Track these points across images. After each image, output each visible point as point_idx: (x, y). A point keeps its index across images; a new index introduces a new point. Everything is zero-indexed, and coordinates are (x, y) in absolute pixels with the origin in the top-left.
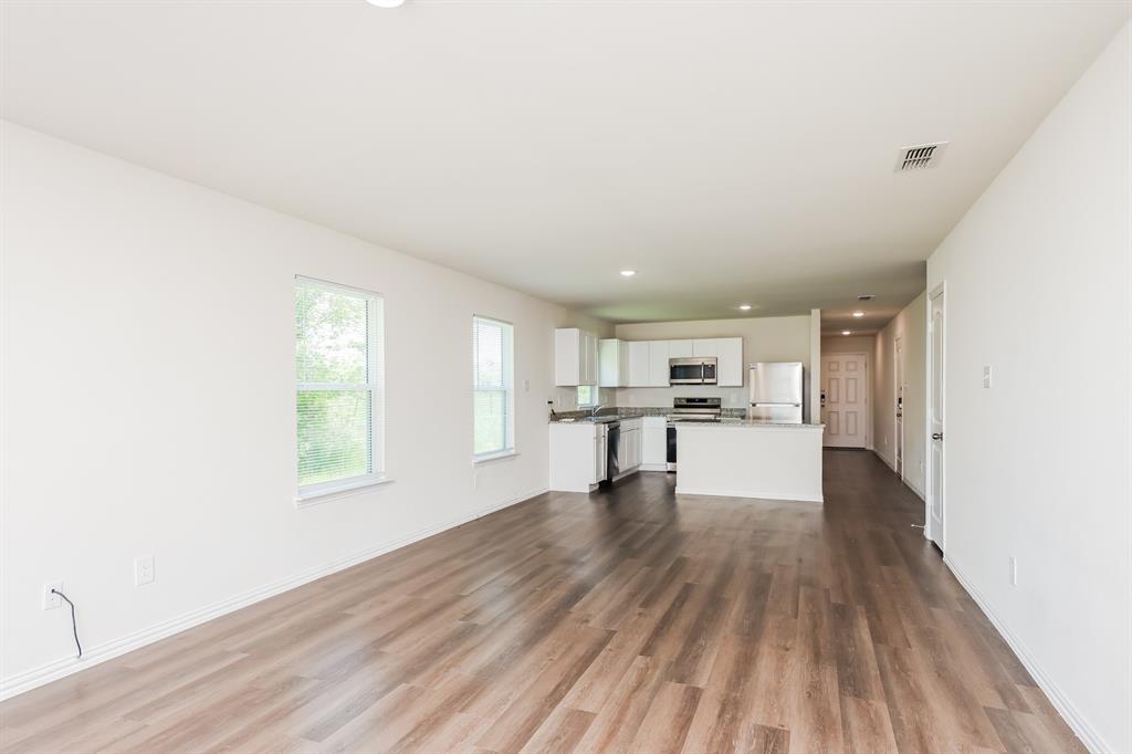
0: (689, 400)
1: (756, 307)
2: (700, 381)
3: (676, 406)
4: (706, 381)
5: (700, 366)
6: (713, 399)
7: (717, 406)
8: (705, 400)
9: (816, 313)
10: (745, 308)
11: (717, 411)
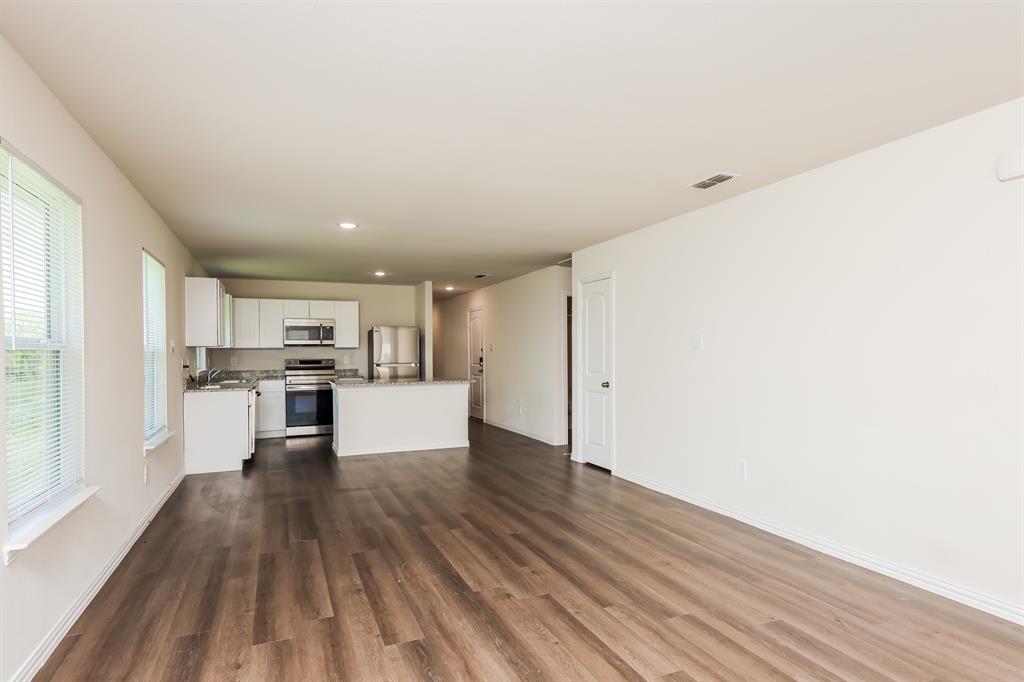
0: (302, 362)
1: (389, 274)
2: (318, 342)
3: (288, 368)
4: (325, 342)
5: (319, 328)
6: (328, 360)
7: (332, 368)
8: (319, 362)
9: (428, 285)
10: (380, 274)
11: (329, 372)
